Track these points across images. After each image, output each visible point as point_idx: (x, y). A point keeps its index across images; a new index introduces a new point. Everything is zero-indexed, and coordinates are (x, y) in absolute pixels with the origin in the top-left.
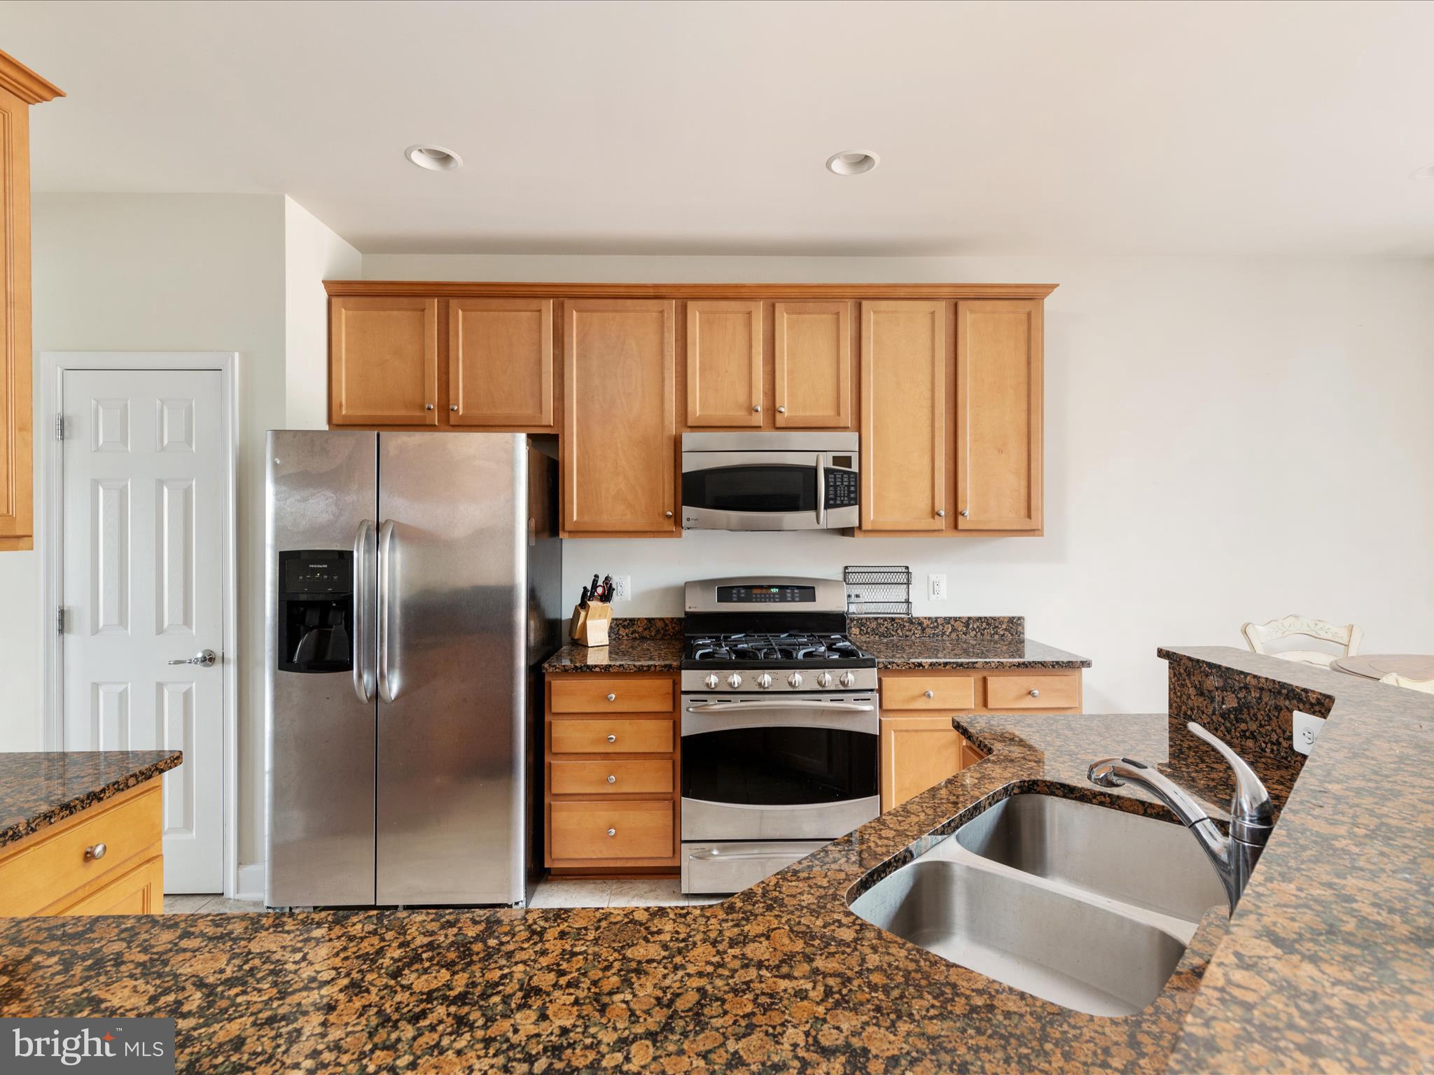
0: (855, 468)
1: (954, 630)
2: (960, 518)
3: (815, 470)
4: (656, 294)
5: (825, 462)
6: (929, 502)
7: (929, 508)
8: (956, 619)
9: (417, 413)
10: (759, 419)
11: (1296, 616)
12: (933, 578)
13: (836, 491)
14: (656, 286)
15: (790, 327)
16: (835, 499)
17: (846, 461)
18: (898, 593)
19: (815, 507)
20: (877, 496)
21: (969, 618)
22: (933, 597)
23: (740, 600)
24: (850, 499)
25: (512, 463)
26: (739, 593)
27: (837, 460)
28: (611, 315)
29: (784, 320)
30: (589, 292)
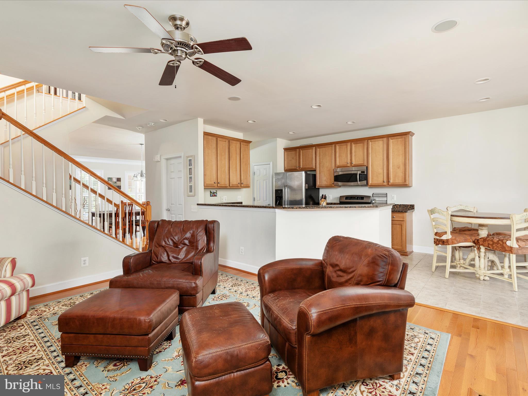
0: (366, 173)
1: (397, 207)
2: (389, 183)
3: (357, 174)
4: (331, 144)
5: (359, 172)
6: (383, 179)
7: (383, 181)
8: (397, 205)
9: (295, 168)
10: (349, 165)
11: (461, 205)
12: (393, 196)
13: (362, 178)
14: (330, 143)
15: (355, 147)
16: (362, 179)
17: (364, 172)
18: (385, 199)
19: (357, 181)
20: (372, 178)
21: (401, 205)
22: (393, 200)
23: (349, 199)
24: (365, 179)
25: (302, 176)
26: (349, 198)
27: (362, 172)
28: (324, 148)
29: (353, 146)
30: (320, 145)
